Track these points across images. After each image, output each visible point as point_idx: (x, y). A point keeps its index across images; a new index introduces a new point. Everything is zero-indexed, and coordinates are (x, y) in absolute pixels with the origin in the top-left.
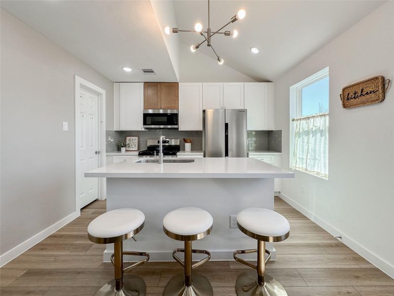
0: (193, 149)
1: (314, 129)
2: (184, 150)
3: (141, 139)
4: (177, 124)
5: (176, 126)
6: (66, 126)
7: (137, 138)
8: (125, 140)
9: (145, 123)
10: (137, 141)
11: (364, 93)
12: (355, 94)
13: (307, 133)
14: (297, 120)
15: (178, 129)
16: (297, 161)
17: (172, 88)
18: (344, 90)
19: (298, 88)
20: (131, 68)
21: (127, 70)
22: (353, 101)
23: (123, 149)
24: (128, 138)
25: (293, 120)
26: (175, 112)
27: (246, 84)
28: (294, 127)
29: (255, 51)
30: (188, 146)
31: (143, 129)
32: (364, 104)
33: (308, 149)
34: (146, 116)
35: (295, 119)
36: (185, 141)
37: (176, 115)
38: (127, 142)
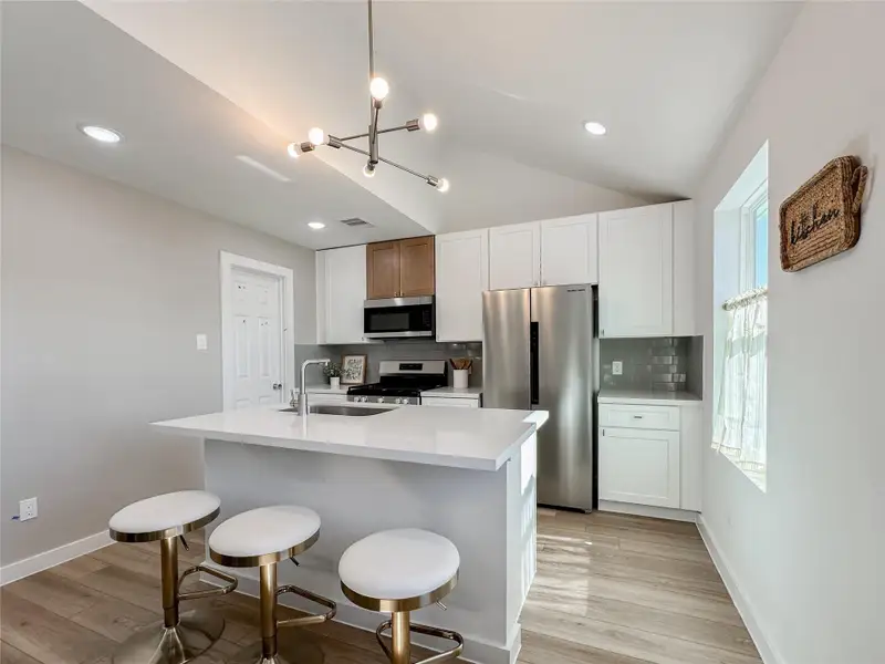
3: (370, 361)
6: (202, 341)
7: (362, 358)
8: (342, 364)
9: (367, 330)
10: (362, 364)
15: (434, 337)
16: (725, 429)
17: (420, 247)
19: (744, 212)
20: (323, 222)
21: (316, 226)
23: (335, 381)
24: (347, 359)
26: (426, 301)
27: (603, 215)
29: (595, 129)
30: (459, 375)
31: (366, 341)
34: (369, 313)
35: (730, 302)
36: (453, 365)
37: (432, 308)
38: (346, 367)
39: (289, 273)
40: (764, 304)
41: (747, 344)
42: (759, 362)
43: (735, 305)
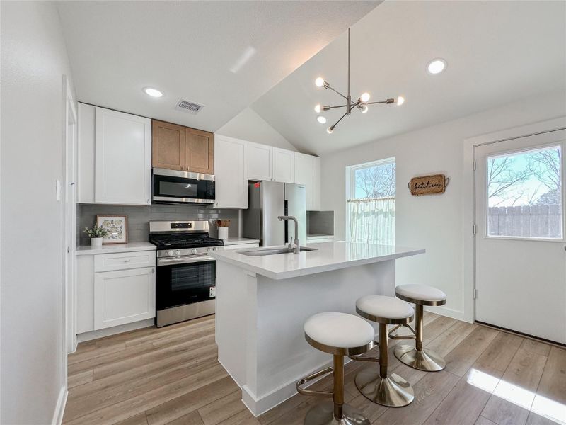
1: (376, 211)
4: (212, 198)
5: (211, 201)
6: (59, 190)
8: (95, 223)
9: (155, 193)
10: (124, 224)
11: (430, 185)
12: (422, 184)
13: (367, 214)
14: (354, 201)
15: (212, 204)
18: (412, 180)
19: (352, 169)
22: (419, 190)
23: (97, 241)
24: (101, 219)
25: (349, 201)
28: (350, 207)
30: (223, 231)
31: (151, 203)
32: (429, 193)
33: (369, 231)
34: (158, 180)
35: (352, 200)
36: (219, 223)
37: (212, 183)
38: (106, 228)
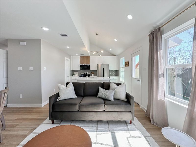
0: (94, 76)
2: (91, 76)
3: (79, 73)
4: (90, 68)
5: (89, 69)
6: (64, 70)
7: (77, 72)
9: (80, 68)
16: (121, 79)
21: (77, 54)
22: (126, 65)
23: (74, 75)
24: (75, 72)
26: (89, 65)
30: (93, 75)
31: (80, 70)
36: (92, 73)
37: (89, 66)
38: (75, 73)
39: (69, 59)
40: (124, 68)
41: (123, 71)
42: (124, 73)
43: (122, 68)
